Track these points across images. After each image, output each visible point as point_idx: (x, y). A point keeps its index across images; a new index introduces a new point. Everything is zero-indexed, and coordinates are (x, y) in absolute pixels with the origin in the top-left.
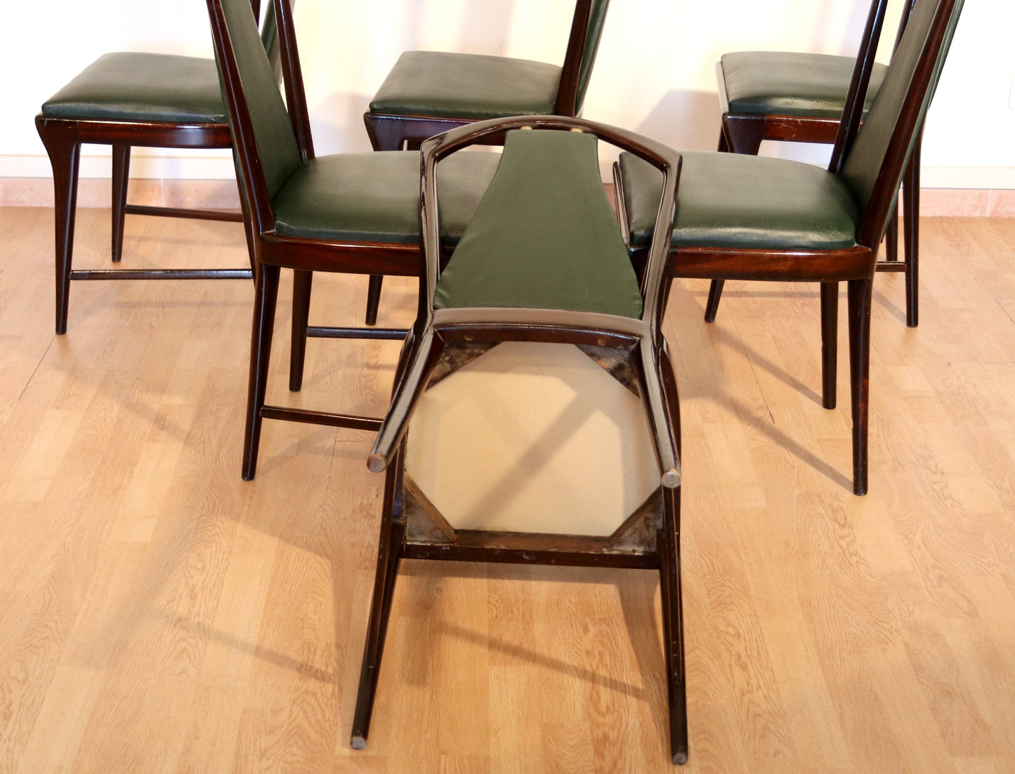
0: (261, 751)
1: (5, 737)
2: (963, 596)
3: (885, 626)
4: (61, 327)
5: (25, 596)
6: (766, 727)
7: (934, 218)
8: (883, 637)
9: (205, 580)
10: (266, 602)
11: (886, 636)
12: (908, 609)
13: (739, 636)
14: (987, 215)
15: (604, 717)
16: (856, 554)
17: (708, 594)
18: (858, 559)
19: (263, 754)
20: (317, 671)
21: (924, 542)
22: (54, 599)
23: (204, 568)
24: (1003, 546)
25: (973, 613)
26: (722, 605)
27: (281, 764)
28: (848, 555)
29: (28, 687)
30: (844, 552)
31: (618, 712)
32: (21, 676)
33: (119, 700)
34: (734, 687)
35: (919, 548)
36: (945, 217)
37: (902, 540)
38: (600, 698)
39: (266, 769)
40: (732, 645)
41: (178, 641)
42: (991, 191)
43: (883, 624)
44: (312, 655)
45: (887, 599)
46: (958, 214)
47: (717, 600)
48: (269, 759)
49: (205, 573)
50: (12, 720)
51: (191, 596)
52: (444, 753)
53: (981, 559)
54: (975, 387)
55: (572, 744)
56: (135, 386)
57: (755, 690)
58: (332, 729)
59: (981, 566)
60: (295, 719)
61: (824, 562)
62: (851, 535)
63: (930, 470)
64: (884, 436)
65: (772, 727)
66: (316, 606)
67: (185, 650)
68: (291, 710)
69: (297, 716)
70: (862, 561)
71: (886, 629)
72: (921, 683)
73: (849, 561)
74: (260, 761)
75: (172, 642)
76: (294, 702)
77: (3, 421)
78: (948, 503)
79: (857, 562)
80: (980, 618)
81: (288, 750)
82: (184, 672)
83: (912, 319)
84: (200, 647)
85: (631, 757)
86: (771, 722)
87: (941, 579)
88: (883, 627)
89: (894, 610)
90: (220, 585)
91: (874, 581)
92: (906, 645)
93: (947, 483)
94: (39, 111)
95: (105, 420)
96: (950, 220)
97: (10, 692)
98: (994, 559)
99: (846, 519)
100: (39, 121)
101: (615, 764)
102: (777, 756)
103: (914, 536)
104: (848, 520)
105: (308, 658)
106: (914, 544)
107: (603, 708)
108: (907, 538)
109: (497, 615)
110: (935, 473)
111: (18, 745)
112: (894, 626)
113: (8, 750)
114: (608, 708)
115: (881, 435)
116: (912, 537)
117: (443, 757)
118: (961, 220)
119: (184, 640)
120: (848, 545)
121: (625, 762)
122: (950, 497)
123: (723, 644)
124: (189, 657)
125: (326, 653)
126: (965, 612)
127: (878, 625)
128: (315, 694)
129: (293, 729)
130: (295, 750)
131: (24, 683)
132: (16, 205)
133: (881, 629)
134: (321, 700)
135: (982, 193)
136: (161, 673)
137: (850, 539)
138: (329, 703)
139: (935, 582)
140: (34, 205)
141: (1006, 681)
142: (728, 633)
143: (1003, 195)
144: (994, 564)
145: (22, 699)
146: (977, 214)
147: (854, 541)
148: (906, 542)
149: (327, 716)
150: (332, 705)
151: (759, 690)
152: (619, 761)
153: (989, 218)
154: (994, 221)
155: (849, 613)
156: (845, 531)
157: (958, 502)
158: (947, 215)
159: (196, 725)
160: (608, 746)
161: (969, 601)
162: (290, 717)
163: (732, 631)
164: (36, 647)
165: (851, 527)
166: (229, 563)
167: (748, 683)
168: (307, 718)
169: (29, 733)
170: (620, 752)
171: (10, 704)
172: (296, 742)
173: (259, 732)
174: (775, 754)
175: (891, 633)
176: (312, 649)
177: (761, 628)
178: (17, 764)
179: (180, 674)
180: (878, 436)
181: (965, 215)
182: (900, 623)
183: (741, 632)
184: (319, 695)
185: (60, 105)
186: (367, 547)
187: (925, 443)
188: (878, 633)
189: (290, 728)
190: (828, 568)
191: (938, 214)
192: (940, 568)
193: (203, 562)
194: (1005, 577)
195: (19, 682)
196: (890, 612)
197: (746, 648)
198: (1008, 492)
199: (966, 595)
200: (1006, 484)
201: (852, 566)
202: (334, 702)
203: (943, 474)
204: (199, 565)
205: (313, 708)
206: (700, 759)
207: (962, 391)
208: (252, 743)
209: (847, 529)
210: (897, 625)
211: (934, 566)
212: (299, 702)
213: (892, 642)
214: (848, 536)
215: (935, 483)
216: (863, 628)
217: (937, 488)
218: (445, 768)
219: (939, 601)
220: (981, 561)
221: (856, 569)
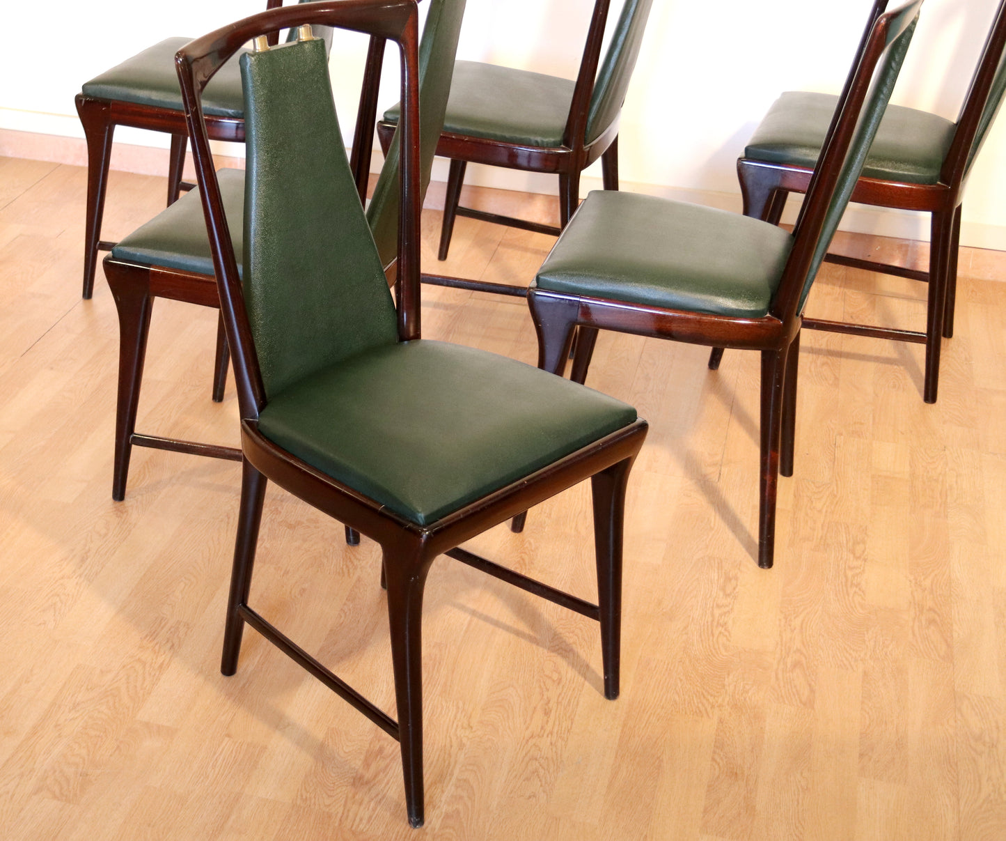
0: (74, 703)
2: (810, 685)
3: (711, 699)
4: (89, 293)
6: (535, 771)
8: (702, 709)
9: (102, 545)
11: (706, 709)
12: (744, 687)
13: (559, 683)
16: (724, 625)
18: (723, 631)
19: (76, 705)
21: (802, 625)
23: (105, 535)
24: (884, 642)
25: (809, 704)
26: (561, 651)
27: (86, 717)
28: (714, 625)
30: (713, 621)
34: (527, 728)
35: (793, 629)
37: (780, 620)
39: (71, 720)
40: (548, 689)
41: (53, 596)
43: (709, 697)
44: (160, 628)
45: (729, 675)
47: (558, 645)
48: (77, 711)
49: (105, 539)
51: (83, 557)
52: (228, 736)
53: (852, 651)
54: (958, 476)
55: (347, 751)
57: (545, 735)
58: (144, 695)
59: (846, 659)
60: (117, 681)
61: (686, 628)
62: (730, 606)
63: (854, 554)
65: (542, 772)
66: (185, 586)
67: (54, 604)
68: (118, 673)
69: (121, 679)
70: (726, 633)
71: (709, 703)
72: (713, 759)
73: (712, 630)
74: (69, 712)
75: (47, 595)
76: (124, 666)
78: (853, 590)
79: (720, 633)
80: (814, 709)
81: (98, 707)
82: (44, 623)
83: (930, 395)
84: (68, 605)
85: (394, 772)
86: (543, 768)
87: (796, 664)
88: (708, 700)
89: (729, 685)
90: (112, 552)
91: (725, 654)
92: (721, 721)
93: (864, 570)
95: (86, 386)
98: (866, 654)
99: (735, 588)
101: (376, 776)
102: (532, 799)
103: (795, 618)
104: (737, 590)
105: (155, 631)
106: (790, 625)
108: (787, 617)
110: (857, 558)
112: (720, 700)
115: (824, 511)
116: (792, 618)
117: (227, 739)
119: (58, 595)
120: (722, 614)
121: (386, 776)
122: (858, 585)
123: (540, 687)
124: (55, 611)
125: (172, 629)
126: (801, 701)
127: (704, 697)
128: (144, 664)
129: (111, 690)
130: (103, 708)
133: (705, 701)
134: (148, 670)
136: (24, 621)
137: (727, 609)
138: (153, 674)
139: (789, 666)
141: (802, 773)
142: (550, 678)
147: (730, 611)
148: (783, 621)
149: (145, 686)
150: (155, 675)
151: (550, 736)
152: (381, 773)
157: (863, 591)
159: (32, 670)
160: (378, 759)
161: (812, 691)
162: (113, 680)
163: (555, 676)
165: (735, 597)
166: (129, 534)
167: (542, 728)
168: (128, 682)
170: (387, 766)
172: (108, 701)
173: (82, 686)
174: (530, 797)
175: (713, 707)
176: (163, 623)
179: (40, 624)
180: (820, 511)
182: (727, 699)
183: (564, 680)
184: (148, 665)
187: (866, 527)
188: (700, 705)
189: (109, 689)
190: (687, 634)
192: (802, 653)
194: (865, 674)
196: (724, 686)
197: (560, 694)
198: (924, 590)
199: (813, 683)
200: (927, 583)
201: (713, 635)
202: (157, 673)
203: (865, 560)
204: (103, 531)
205: (136, 676)
206: (457, 787)
207: (941, 478)
208: (71, 695)
209: (729, 599)
210: (723, 700)
211: (798, 650)
212: (128, 667)
213: (708, 715)
214: (727, 606)
215: (851, 568)
216: (687, 697)
217: (850, 574)
218: (223, 750)
219: (782, 684)
220: (850, 654)
221: (715, 639)
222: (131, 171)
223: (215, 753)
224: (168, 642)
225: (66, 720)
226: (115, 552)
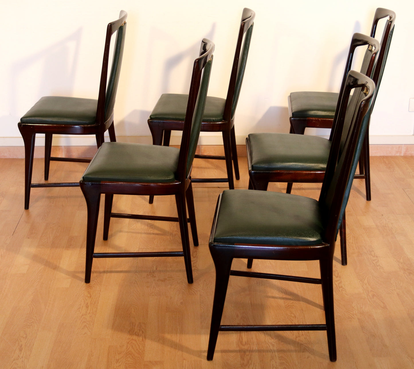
0: (116, 360)
1: (21, 357)
2: (382, 302)
3: (351, 312)
4: (27, 207)
5: (23, 308)
6: (304, 349)
7: (380, 156)
8: (350, 316)
9: (91, 300)
10: (115, 308)
11: (351, 316)
12: (360, 307)
13: (296, 317)
14: (402, 155)
15: (244, 346)
16: (342, 287)
17: (284, 302)
19: (117, 361)
20: (136, 332)
21: (368, 282)
22: (34, 309)
23: (91, 297)
24: (398, 283)
25: (385, 307)
26: (290, 306)
27: (124, 364)
28: (338, 287)
29: (28, 339)
30: (337, 286)
31: (249, 344)
32: (25, 336)
33: (62, 343)
34: (293, 335)
35: (366, 284)
36: (385, 156)
37: (360, 282)
38: (243, 339)
39: (119, 366)
40: (293, 320)
41: (83, 323)
42: (403, 145)
43: (350, 312)
44: (134, 326)
45: (353, 303)
46: (390, 155)
47: (288, 305)
48: (120, 362)
49: (91, 298)
50: (23, 351)
51: (87, 306)
52: (185, 359)
53: (389, 288)
54: (392, 224)
55: (232, 355)
56: (58, 229)
57: (301, 336)
58: (142, 352)
59: (389, 291)
60: (129, 349)
62: (340, 280)
63: (372, 255)
64: (355, 243)
66: (134, 310)
67: (85, 326)
68: (127, 346)
69: (129, 348)
70: (344, 290)
71: (351, 314)
72: (363, 332)
73: (339, 290)
74: (117, 363)
75: (80, 323)
76: (128, 343)
77: (7, 243)
78: (378, 267)
79: (342, 290)
80: (387, 309)
81: (127, 359)
82: (86, 333)
83: (369, 197)
84: (91, 325)
85: (254, 359)
86: (306, 347)
87: (373, 296)
88: (350, 313)
89: (355, 307)
90: (97, 302)
91: (348, 297)
92: (359, 319)
93: (378, 260)
94: (19, 121)
95: (47, 243)
96: (386, 157)
97: (21, 341)
98: (394, 288)
99: (338, 274)
100: (20, 125)
101: (248, 362)
102: (308, 359)
103: (364, 280)
104: (339, 274)
105: (133, 328)
106: (364, 283)
107: (244, 343)
108: (362, 281)
109: (204, 311)
110: (374, 257)
111: (26, 360)
112: (355, 313)
113: (22, 361)
114: (246, 343)
115: (354, 243)
116: (363, 280)
117: (184, 361)
118: (392, 157)
119: (85, 322)
120: (339, 284)
121: (252, 361)
122: (379, 265)
123: (289, 320)
124: (88, 328)
125: (139, 326)
126: (382, 307)
127: (349, 312)
128: (136, 341)
129: (128, 352)
130: (129, 359)
131: (26, 338)
132: (3, 158)
134: (138, 342)
135: (400, 146)
136: (77, 334)
137: (339, 282)
138: (141, 343)
139: (371, 296)
140: (10, 157)
141: (395, 331)
142: (291, 316)
143: (408, 147)
144: (394, 290)
145: (26, 344)
146: (398, 155)
147: (341, 282)
149: (140, 348)
150: (142, 344)
151: (303, 336)
152: (250, 361)
153: (403, 156)
154: (405, 157)
155: (337, 308)
156: (338, 279)
157: (382, 267)
158: (386, 155)
159: (92, 352)
160: (245, 356)
161: (384, 303)
162: (127, 349)
163: (293, 315)
164: (29, 326)
165: (340, 277)
166: (100, 295)
167: (298, 333)
168: (133, 348)
169: (30, 355)
170: (250, 358)
171: (22, 346)
172: (129, 357)
173: (116, 353)
174: (308, 358)
175: (353, 315)
176: (134, 325)
177: (304, 314)
178: (26, 366)
179: (84, 334)
180: (352, 243)
181: (393, 155)
182: (357, 312)
184: (137, 341)
185: (28, 118)
186: (153, 288)
187: (371, 246)
188: (349, 315)
189: (127, 352)
191: (382, 155)
192: (373, 292)
193: (90, 294)
194: (398, 294)
195: (24, 338)
196: (353, 307)
197: (298, 321)
198: (402, 263)
199: (383, 301)
200: (401, 260)
201: (340, 291)
202: (143, 343)
203: (377, 257)
204: (89, 295)
205: (135, 345)
206: (280, 360)
207: (387, 225)
208: (113, 357)
209: (338, 278)
210: (356, 312)
211: (371, 291)
212: (130, 343)
213: (353, 318)
214: (338, 281)
215: (374, 260)
216: (343, 313)
217: (374, 262)
218: (185, 364)
219: (372, 303)
220: (389, 289)
221: (341, 292)
222: (15, 157)
223: (183, 367)
224: (140, 331)
225: (117, 367)
226: (98, 302)
